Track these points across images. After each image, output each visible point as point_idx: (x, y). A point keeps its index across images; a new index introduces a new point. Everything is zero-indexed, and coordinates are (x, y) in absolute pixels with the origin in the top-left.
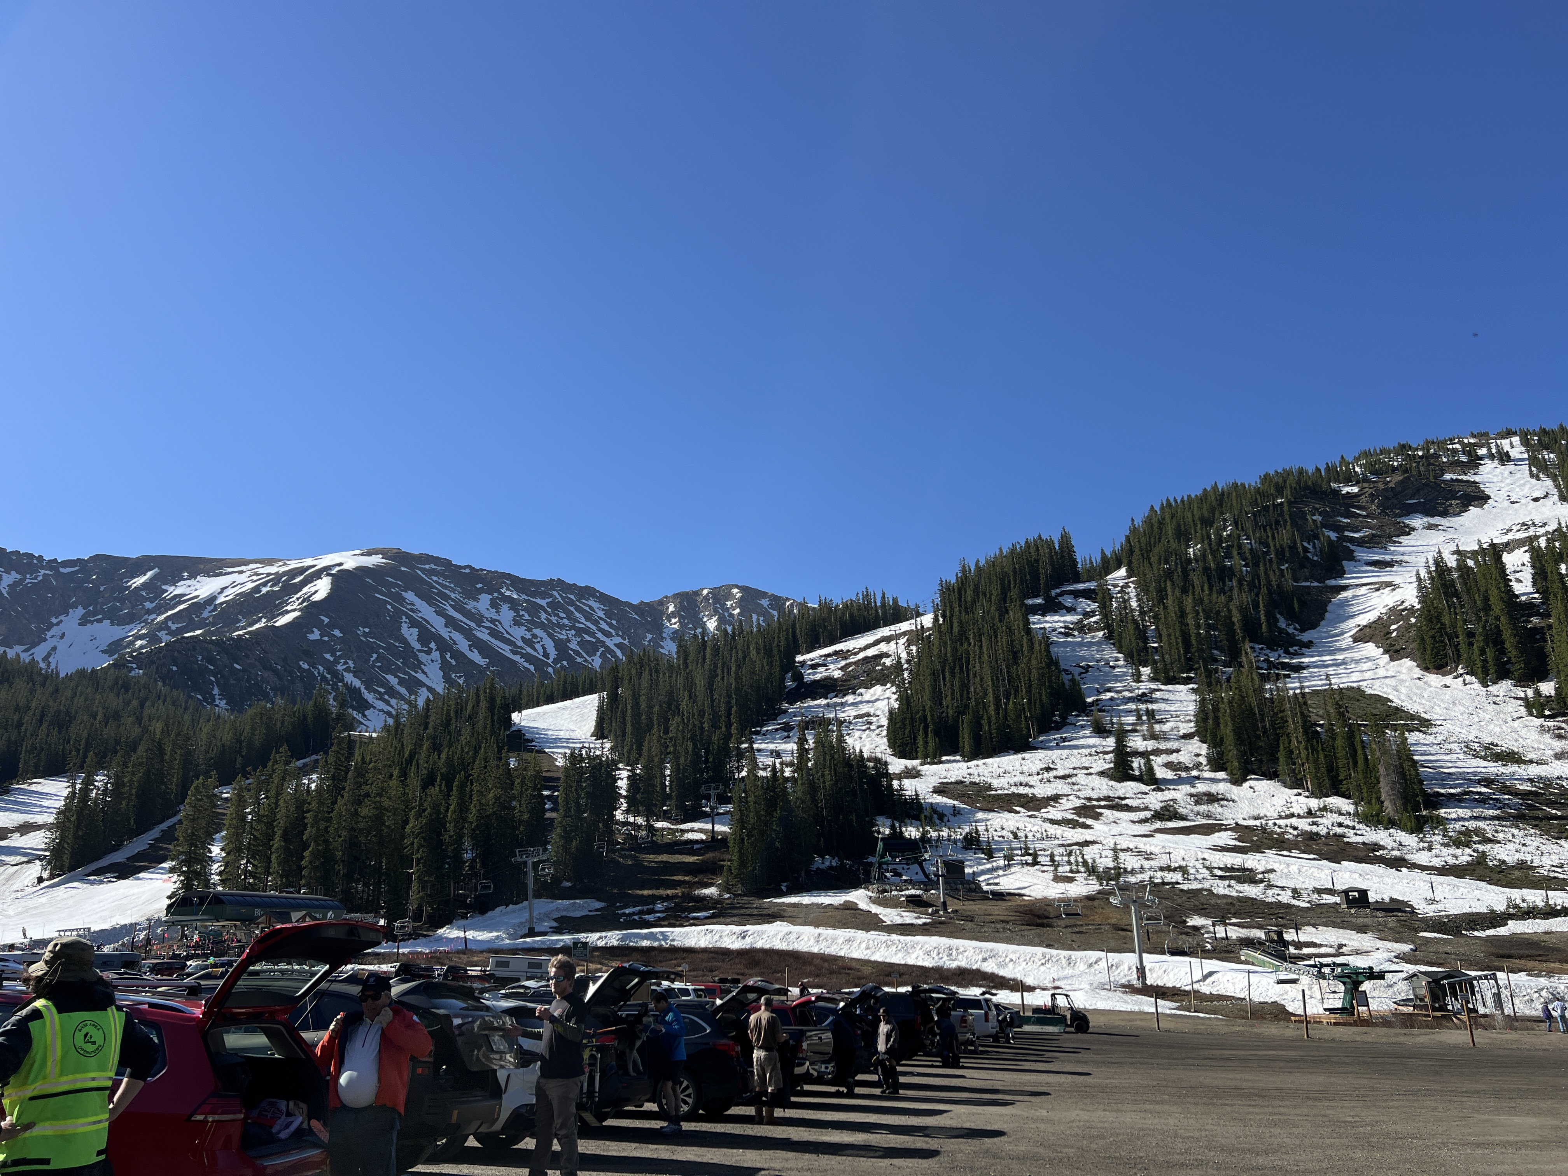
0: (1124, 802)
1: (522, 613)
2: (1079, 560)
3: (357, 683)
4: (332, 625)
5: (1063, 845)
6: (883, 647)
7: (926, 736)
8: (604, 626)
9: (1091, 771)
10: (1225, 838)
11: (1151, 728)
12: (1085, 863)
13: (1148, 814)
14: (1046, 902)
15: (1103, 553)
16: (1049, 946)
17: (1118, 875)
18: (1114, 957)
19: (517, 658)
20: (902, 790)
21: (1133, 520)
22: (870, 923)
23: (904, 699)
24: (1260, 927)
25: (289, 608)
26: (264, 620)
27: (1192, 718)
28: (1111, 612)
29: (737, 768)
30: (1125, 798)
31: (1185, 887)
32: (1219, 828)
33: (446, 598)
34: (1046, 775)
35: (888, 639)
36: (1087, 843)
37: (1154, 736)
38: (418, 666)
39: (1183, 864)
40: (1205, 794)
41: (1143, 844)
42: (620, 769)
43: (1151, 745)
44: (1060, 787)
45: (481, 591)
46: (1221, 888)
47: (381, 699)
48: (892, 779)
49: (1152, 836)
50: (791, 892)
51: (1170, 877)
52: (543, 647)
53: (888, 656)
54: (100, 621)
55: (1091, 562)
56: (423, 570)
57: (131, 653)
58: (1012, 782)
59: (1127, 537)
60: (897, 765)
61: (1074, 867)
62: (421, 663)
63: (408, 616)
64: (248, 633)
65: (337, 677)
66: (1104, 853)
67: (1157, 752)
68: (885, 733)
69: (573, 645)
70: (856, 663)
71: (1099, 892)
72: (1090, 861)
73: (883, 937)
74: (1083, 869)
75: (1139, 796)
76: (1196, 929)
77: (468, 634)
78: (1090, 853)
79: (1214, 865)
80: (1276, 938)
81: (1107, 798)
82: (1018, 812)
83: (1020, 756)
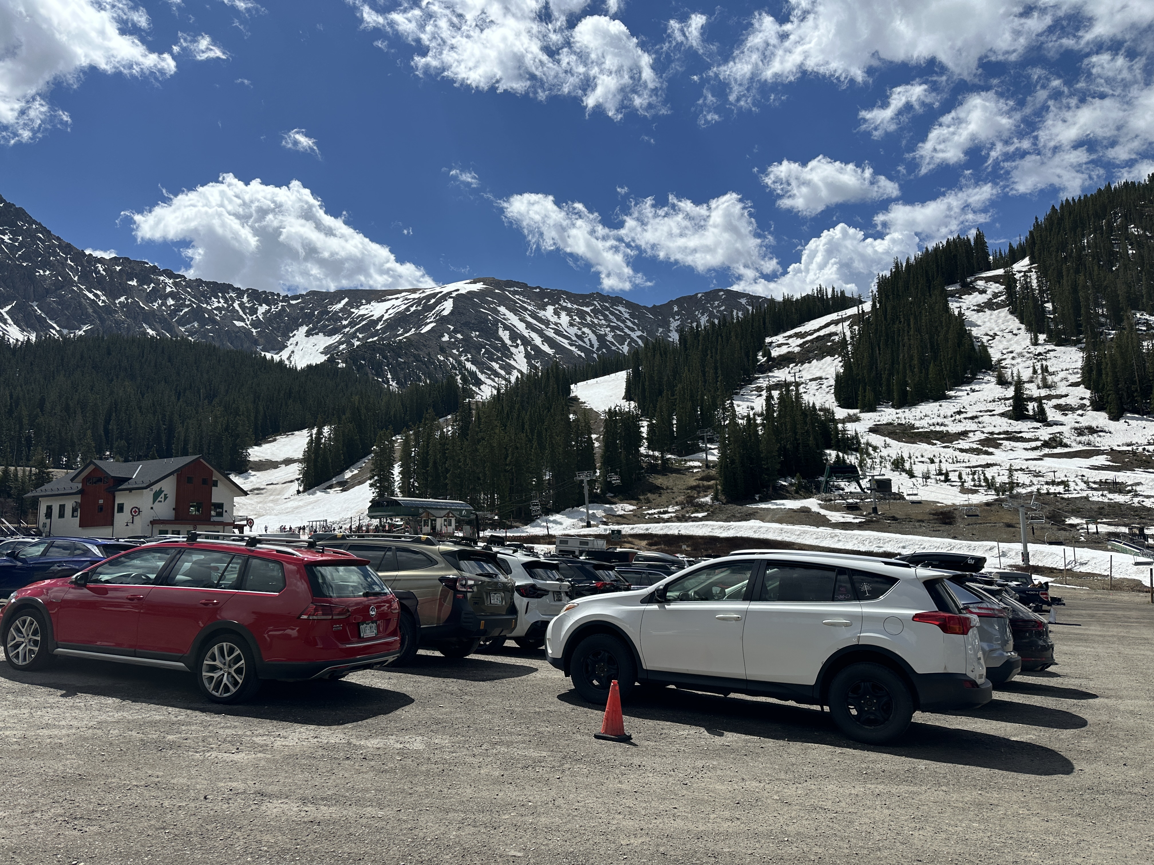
0: (1019, 435)
1: (575, 317)
2: (990, 253)
3: (474, 368)
4: (455, 331)
5: (969, 467)
6: (832, 329)
7: (865, 392)
8: (629, 324)
9: (993, 413)
10: (1101, 460)
11: (1044, 379)
12: (986, 480)
13: (1039, 443)
14: (955, 508)
15: (1011, 246)
16: (954, 538)
17: (1011, 489)
18: (1004, 546)
19: (573, 348)
20: (845, 430)
21: (1036, 218)
22: (820, 521)
23: (847, 365)
24: (1125, 525)
25: (428, 321)
26: (413, 330)
27: (1079, 371)
28: (1015, 292)
29: (723, 418)
30: (1021, 432)
31: (1066, 496)
32: (1098, 452)
33: (526, 309)
34: (958, 417)
35: (836, 322)
36: (988, 465)
37: (1046, 386)
38: (511, 356)
39: (1066, 479)
40: (1087, 428)
41: (1033, 465)
42: (642, 420)
43: (1044, 392)
44: (970, 426)
45: (547, 304)
46: (1096, 497)
47: (489, 378)
48: (837, 423)
49: (1041, 459)
50: (763, 500)
51: (1053, 489)
52: (589, 339)
53: (836, 334)
54: (317, 334)
55: (1001, 254)
56: (509, 292)
57: (337, 353)
58: (931, 422)
59: (1031, 232)
60: (841, 413)
61: (977, 483)
62: (512, 354)
63: (502, 323)
64: (405, 338)
65: (461, 366)
66: (1001, 473)
67: (1049, 397)
68: (833, 391)
69: (610, 338)
70: (811, 341)
71: (996, 500)
72: (990, 478)
73: (829, 530)
74: (984, 484)
75: (1032, 430)
76: (1072, 526)
77: (541, 333)
78: (990, 473)
79: (1090, 480)
80: (1138, 532)
81: (1006, 433)
82: (935, 444)
83: (937, 404)
